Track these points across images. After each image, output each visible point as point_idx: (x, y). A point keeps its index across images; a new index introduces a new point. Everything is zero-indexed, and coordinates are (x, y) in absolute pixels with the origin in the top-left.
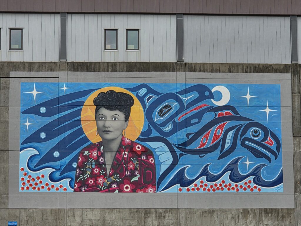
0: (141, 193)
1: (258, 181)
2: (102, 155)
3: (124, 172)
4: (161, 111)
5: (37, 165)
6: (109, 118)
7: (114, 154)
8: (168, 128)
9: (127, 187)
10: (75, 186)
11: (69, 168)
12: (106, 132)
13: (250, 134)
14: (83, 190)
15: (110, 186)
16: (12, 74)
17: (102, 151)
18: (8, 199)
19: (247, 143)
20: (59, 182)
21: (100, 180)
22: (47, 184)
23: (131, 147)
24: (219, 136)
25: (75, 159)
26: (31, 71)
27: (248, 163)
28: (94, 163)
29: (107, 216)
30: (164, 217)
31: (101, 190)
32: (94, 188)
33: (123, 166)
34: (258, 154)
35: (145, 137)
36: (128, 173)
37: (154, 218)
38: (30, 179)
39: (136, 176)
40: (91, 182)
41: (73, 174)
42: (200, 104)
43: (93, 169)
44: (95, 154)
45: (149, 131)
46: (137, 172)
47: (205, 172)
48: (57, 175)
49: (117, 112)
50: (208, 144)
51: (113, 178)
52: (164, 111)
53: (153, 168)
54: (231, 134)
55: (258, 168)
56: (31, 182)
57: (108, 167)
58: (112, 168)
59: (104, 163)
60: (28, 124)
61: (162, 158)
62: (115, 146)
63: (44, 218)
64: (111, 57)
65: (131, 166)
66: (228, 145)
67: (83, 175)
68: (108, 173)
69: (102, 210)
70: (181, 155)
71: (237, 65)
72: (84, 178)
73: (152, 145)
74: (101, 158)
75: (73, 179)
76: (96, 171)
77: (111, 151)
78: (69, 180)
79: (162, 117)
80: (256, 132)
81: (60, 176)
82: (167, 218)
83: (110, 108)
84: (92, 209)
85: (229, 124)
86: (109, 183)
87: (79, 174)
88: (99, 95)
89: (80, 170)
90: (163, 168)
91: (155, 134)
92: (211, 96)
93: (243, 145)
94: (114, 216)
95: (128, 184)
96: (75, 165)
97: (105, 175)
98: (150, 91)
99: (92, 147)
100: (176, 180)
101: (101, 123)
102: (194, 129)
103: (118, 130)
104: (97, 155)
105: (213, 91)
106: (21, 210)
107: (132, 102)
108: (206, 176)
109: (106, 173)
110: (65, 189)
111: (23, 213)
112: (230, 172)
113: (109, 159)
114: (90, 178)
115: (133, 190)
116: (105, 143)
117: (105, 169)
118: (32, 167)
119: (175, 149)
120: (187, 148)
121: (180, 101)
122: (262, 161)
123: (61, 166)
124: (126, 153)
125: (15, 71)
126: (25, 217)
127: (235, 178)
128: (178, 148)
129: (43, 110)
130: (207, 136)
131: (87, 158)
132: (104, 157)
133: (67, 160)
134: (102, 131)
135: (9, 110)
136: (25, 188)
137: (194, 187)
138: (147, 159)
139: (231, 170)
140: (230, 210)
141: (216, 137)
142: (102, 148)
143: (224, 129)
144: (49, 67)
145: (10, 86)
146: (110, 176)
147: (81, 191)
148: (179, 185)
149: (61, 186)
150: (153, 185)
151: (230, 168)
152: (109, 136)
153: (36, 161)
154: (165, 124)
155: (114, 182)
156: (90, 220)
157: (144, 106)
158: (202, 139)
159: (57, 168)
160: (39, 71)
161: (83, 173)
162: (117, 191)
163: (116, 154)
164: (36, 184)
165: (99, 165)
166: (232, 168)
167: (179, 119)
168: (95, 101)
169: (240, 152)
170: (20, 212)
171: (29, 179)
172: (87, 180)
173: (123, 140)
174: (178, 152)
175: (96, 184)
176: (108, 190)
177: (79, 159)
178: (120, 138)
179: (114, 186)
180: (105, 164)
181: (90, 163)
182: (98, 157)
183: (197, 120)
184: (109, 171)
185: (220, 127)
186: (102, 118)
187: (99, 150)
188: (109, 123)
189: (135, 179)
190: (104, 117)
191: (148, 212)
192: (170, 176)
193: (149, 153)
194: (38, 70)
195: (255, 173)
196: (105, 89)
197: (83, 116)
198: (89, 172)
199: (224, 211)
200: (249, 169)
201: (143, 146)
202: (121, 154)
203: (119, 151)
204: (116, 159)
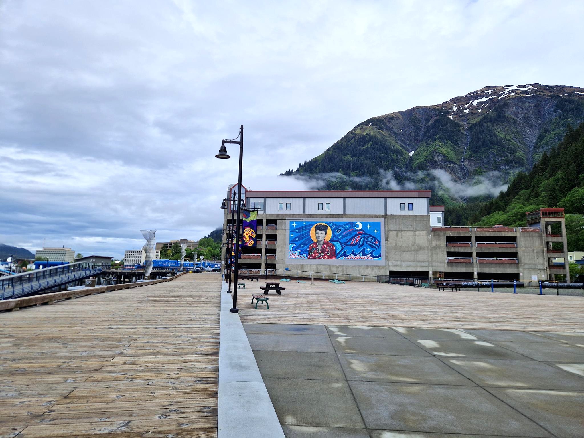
1: (372, 256)
2: (317, 246)
6: (320, 233)
8: (340, 237)
10: (308, 256)
13: (369, 239)
15: (320, 257)
18: (285, 261)
19: (368, 242)
21: (317, 255)
22: (298, 256)
23: (327, 243)
24: (358, 240)
26: (293, 217)
27: (368, 249)
28: (314, 249)
30: (339, 268)
31: (317, 258)
32: (315, 257)
34: (372, 247)
36: (326, 252)
37: (335, 268)
40: (313, 255)
41: (307, 252)
42: (351, 229)
44: (315, 245)
45: (333, 238)
46: (329, 252)
48: (302, 253)
49: (323, 231)
50: (354, 243)
53: (335, 251)
54: (362, 239)
55: (372, 251)
57: (319, 250)
58: (321, 251)
60: (292, 235)
64: (320, 213)
65: (327, 250)
70: (345, 246)
76: (315, 251)
77: (320, 244)
79: (338, 233)
83: (321, 230)
84: (314, 265)
85: (362, 236)
86: (319, 255)
87: (309, 252)
97: (318, 253)
98: (334, 224)
99: (314, 243)
101: (317, 235)
102: (349, 237)
103: (323, 237)
105: (356, 224)
107: (328, 228)
108: (353, 254)
110: (305, 258)
113: (320, 247)
115: (328, 258)
116: (318, 242)
117: (318, 251)
118: (294, 250)
120: (347, 244)
121: (344, 228)
124: (326, 245)
125: (288, 217)
126: (291, 267)
127: (364, 255)
128: (343, 244)
129: (297, 231)
130: (354, 240)
131: (312, 247)
134: (318, 238)
135: (286, 230)
136: (291, 257)
137: (349, 258)
138: (333, 247)
139: (362, 252)
142: (317, 244)
144: (299, 216)
145: (286, 222)
146: (320, 253)
148: (344, 257)
150: (335, 257)
152: (319, 240)
155: (321, 255)
156: (313, 269)
157: (332, 229)
159: (302, 250)
160: (296, 217)
161: (311, 252)
164: (295, 256)
165: (317, 250)
167: (344, 234)
168: (315, 228)
169: (366, 246)
170: (289, 265)
171: (293, 254)
172: (312, 255)
177: (309, 247)
178: (323, 240)
179: (321, 257)
182: (316, 247)
183: (350, 234)
185: (358, 237)
186: (317, 233)
188: (320, 235)
189: (329, 254)
192: (341, 254)
198: (313, 252)
200: (369, 252)
201: (331, 243)
203: (323, 245)
204: (322, 247)
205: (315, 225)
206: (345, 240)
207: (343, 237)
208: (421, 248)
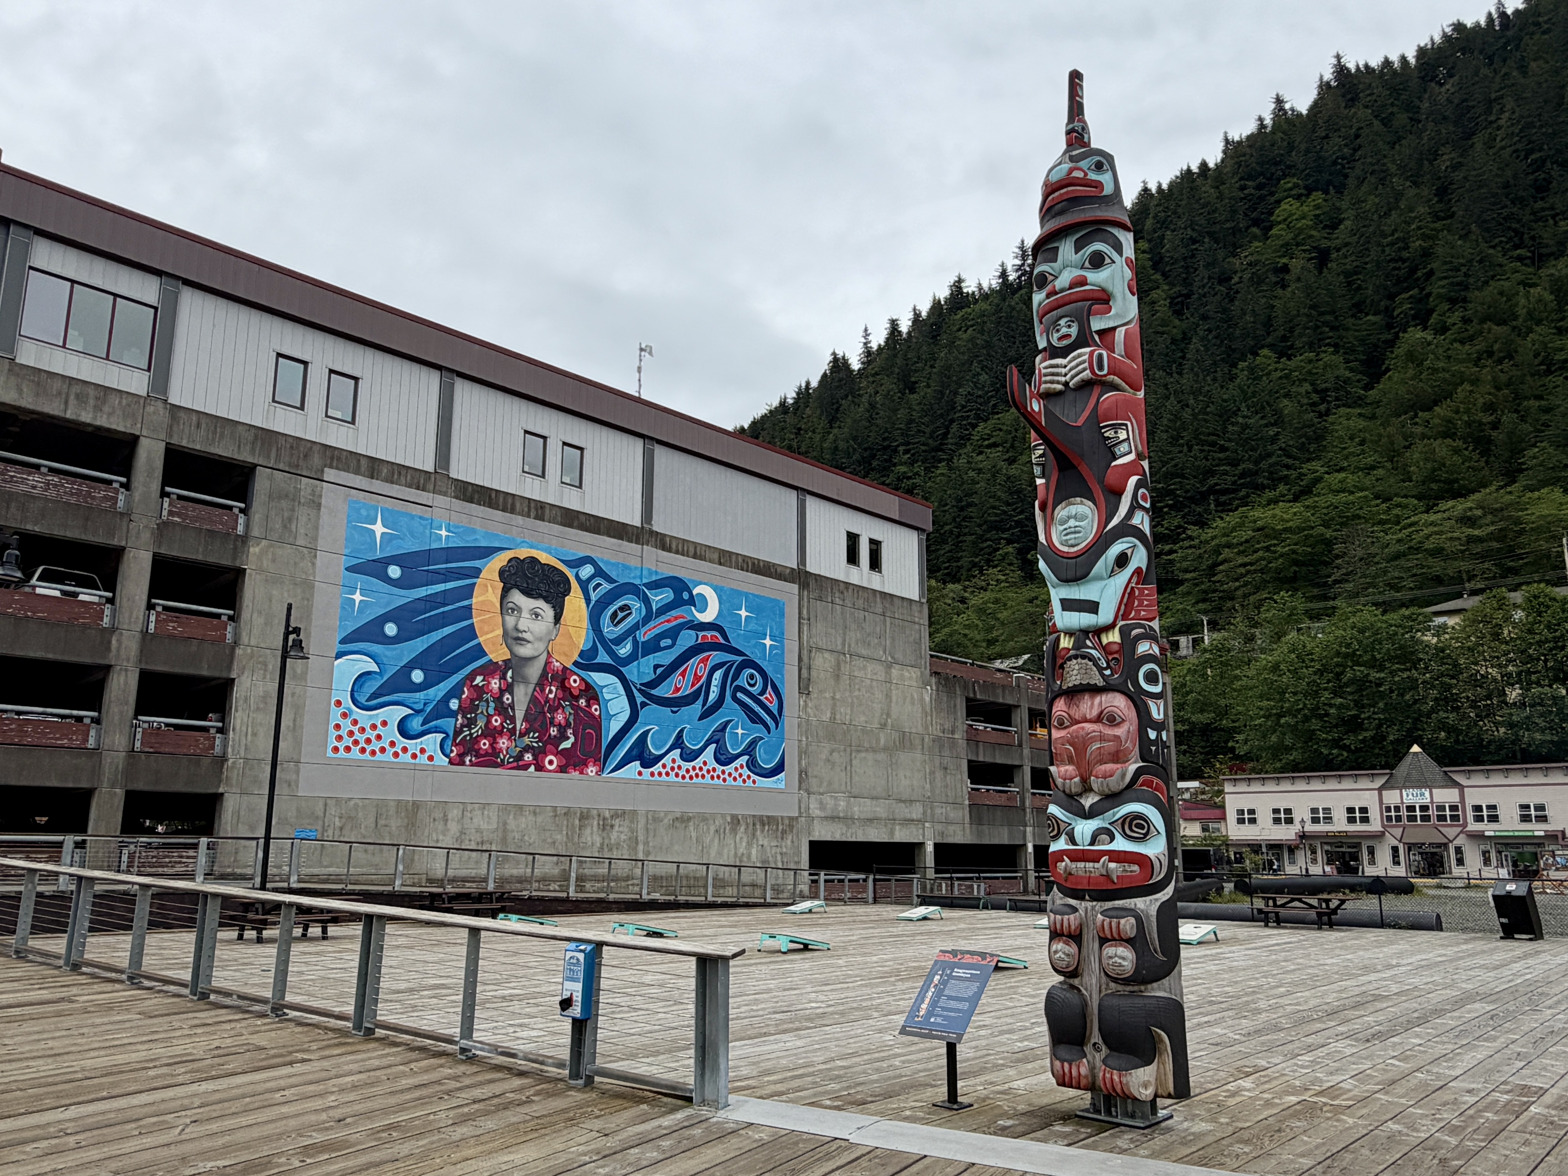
0: (575, 774)
1: (752, 765)
2: (509, 688)
3: (547, 730)
4: (615, 614)
5: (374, 696)
6: (525, 614)
7: (531, 687)
8: (624, 650)
9: (551, 761)
10: (452, 751)
11: (441, 710)
12: (519, 642)
13: (743, 681)
14: (468, 763)
15: (519, 757)
16: (330, 474)
17: (510, 680)
18: (297, 772)
19: (739, 695)
20: (419, 740)
21: (503, 743)
22: (393, 744)
23: (561, 676)
24: (701, 677)
25: (455, 692)
26: (372, 478)
27: (740, 731)
28: (492, 705)
29: (512, 823)
30: (612, 826)
31: (501, 765)
32: (490, 760)
33: (545, 716)
34: (754, 718)
35: (587, 661)
36: (553, 731)
37: (595, 829)
38: (355, 729)
39: (568, 738)
41: (449, 724)
42: (674, 613)
43: (489, 717)
44: (495, 684)
45: (594, 650)
46: (570, 731)
47: (678, 743)
48: (416, 724)
49: (540, 603)
50: (685, 690)
51: (526, 740)
52: (621, 615)
53: (597, 724)
54: (718, 675)
55: (754, 742)
56: (357, 736)
57: (520, 715)
58: (526, 719)
59: (512, 706)
60: (357, 597)
61: (613, 708)
62: (534, 672)
63: (382, 822)
64: (532, 489)
65: (560, 717)
66: (713, 696)
67: (470, 730)
68: (518, 728)
69: (505, 809)
70: (644, 705)
71: (730, 554)
72: (471, 735)
73: (599, 679)
74: (507, 696)
75: (448, 735)
76: (496, 721)
77: (526, 681)
78: (440, 736)
79: (615, 625)
80: (752, 676)
81: (423, 724)
82: (616, 828)
83: (528, 593)
84: (484, 806)
86: (518, 749)
87: (462, 726)
88: (510, 561)
89: (464, 717)
90: (615, 726)
91: (603, 657)
92: (692, 601)
93: (734, 698)
94: (525, 821)
95: (553, 754)
96: (454, 704)
97: (512, 732)
98: (599, 572)
99: (490, 670)
100: (634, 753)
101: (510, 621)
102: (666, 658)
103: (540, 639)
104: (500, 688)
105: (695, 592)
106: (329, 801)
107: (567, 591)
108: (679, 751)
109: (514, 728)
110: (431, 758)
111: (332, 810)
112: (714, 746)
113: (521, 698)
114: (484, 735)
115: (562, 769)
116: (515, 663)
117: (513, 719)
118: (362, 700)
119: (635, 691)
120: (653, 692)
121: (647, 601)
122: (758, 731)
123: (425, 704)
124: (553, 688)
125: (337, 468)
126: (337, 819)
127: (722, 758)
128: (639, 690)
129: (394, 572)
131: (480, 691)
132: (512, 694)
133: (438, 692)
134: (513, 638)
135: (315, 556)
136: (342, 749)
137: (662, 770)
138: (589, 706)
139: (717, 742)
140: (713, 816)
141: (697, 678)
142: (510, 673)
143: (710, 664)
144: (413, 478)
145: (323, 501)
146: (522, 735)
147: (462, 763)
148: (638, 763)
149: (423, 751)
150: (596, 761)
151: (716, 738)
152: (524, 651)
153: (372, 686)
154: (619, 641)
155: (527, 749)
156: (478, 830)
157: (588, 600)
158: (676, 678)
159: (416, 707)
160: (392, 482)
161: (471, 723)
162: (532, 768)
163: (535, 690)
164: (368, 741)
165: (504, 710)
166: (717, 738)
167: (644, 635)
168: (501, 573)
169: (730, 711)
170: (326, 805)
171: (352, 728)
172: (476, 740)
173: (548, 663)
174: (639, 698)
175: (495, 751)
176: (515, 764)
177: (464, 693)
178: (544, 657)
179: (528, 757)
180: (513, 709)
181: (484, 704)
182: (502, 691)
183: (669, 642)
184: (520, 725)
185: (702, 661)
186: (513, 610)
187: (503, 677)
188: (525, 623)
189: (566, 745)
190: (517, 609)
191: (585, 816)
192: (623, 746)
193: (591, 693)
194: (390, 480)
195: (749, 750)
197: (476, 600)
198: (481, 723)
199: (704, 818)
200: (742, 743)
201: (582, 679)
202: (543, 690)
203: (541, 683)
204: (534, 700)
205: (500, 561)
206: (646, 668)
207: (642, 649)
208: (904, 741)
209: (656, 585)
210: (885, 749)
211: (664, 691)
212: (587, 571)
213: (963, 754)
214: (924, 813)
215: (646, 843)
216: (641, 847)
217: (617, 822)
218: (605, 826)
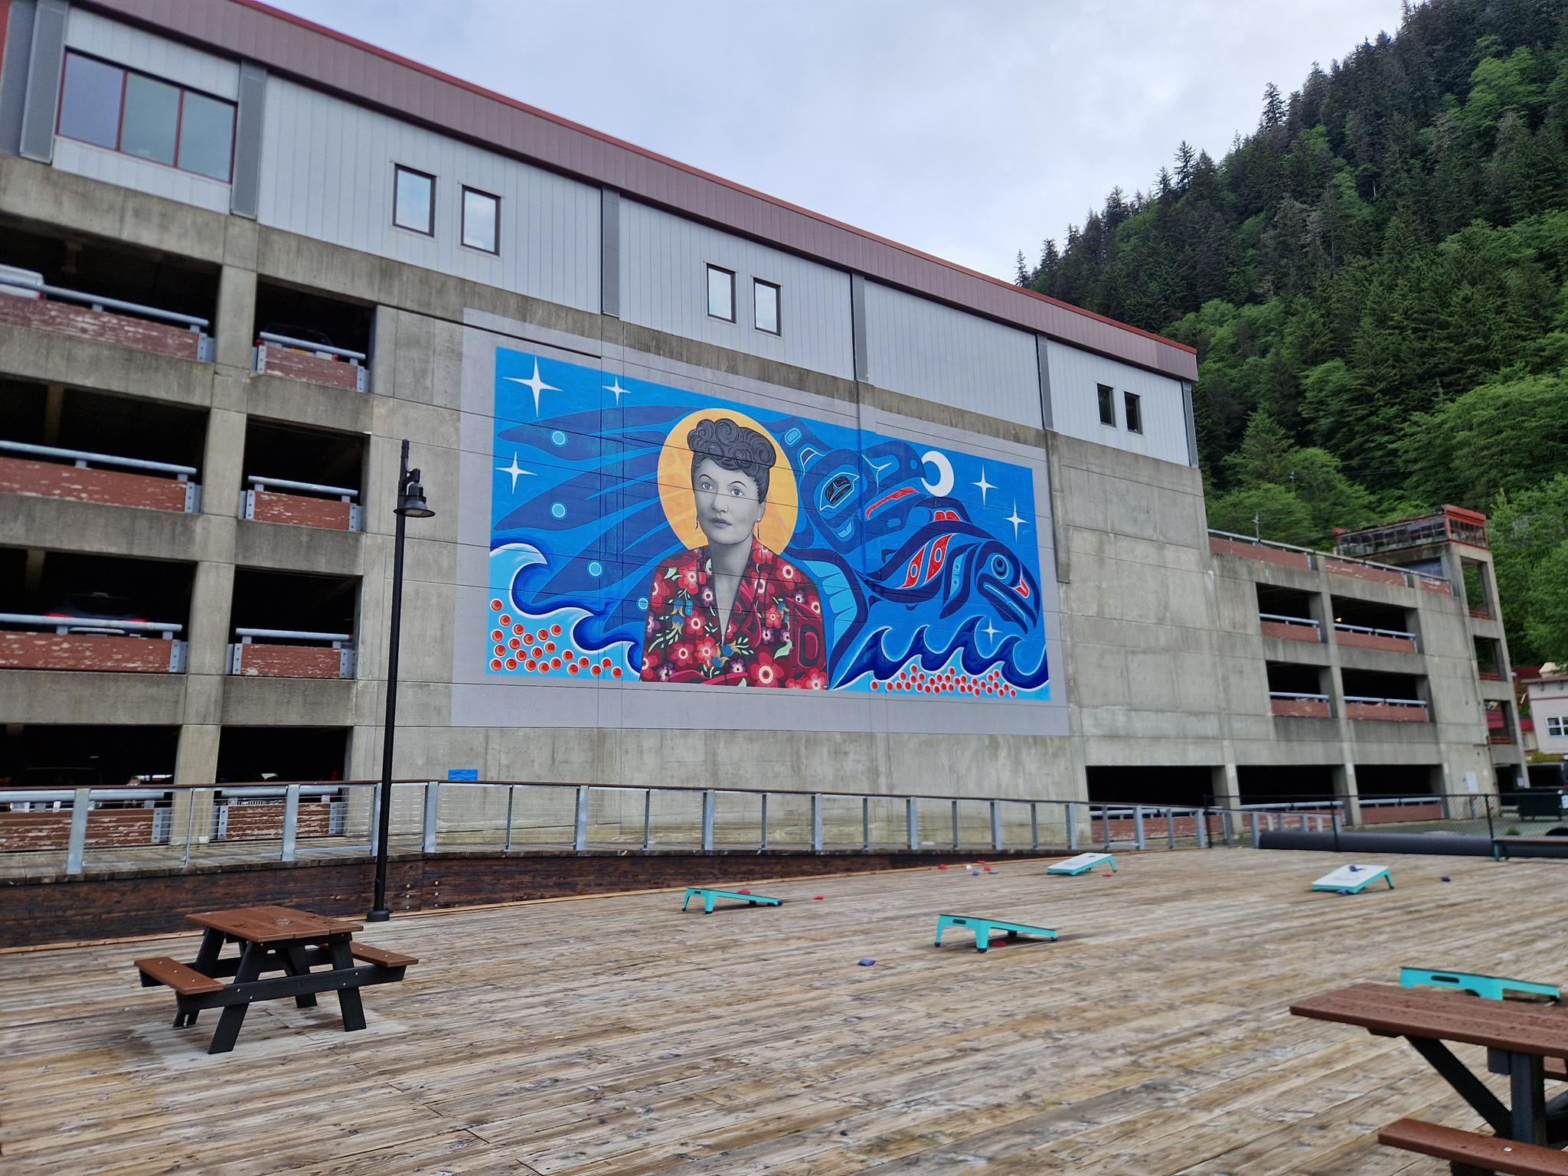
0: (794, 690)
1: (1009, 673)
2: (709, 583)
3: (759, 634)
4: (830, 489)
5: (545, 594)
6: (723, 489)
7: (736, 581)
8: (845, 532)
9: (766, 672)
10: (644, 663)
11: (627, 610)
12: (718, 524)
13: (990, 568)
14: (664, 677)
15: (727, 669)
16: (471, 316)
17: (709, 572)
18: (449, 696)
19: (987, 586)
20: (601, 651)
22: (569, 655)
23: (771, 566)
24: (940, 563)
26: (525, 321)
27: (991, 631)
28: (690, 604)
29: (723, 753)
30: (846, 754)
31: (705, 679)
32: (691, 672)
33: (755, 616)
34: (1008, 615)
35: (802, 546)
36: (767, 636)
37: (825, 758)
38: (521, 638)
39: (785, 644)
40: (683, 654)
41: (638, 629)
42: (901, 486)
43: (686, 619)
44: (692, 577)
45: (809, 534)
46: (786, 635)
47: (918, 648)
48: (596, 630)
49: (740, 476)
50: (922, 580)
51: (734, 647)
52: (838, 490)
53: (819, 626)
54: (959, 561)
55: (1009, 644)
56: (524, 645)
57: (724, 616)
58: (732, 621)
59: (714, 605)
60: (515, 471)
61: (836, 604)
62: (738, 561)
63: (560, 756)
64: (721, 337)
65: (773, 617)
66: (955, 586)
67: (664, 636)
68: (723, 633)
69: (713, 735)
70: (874, 600)
71: (961, 413)
72: (666, 641)
73: (816, 568)
74: (707, 592)
76: (696, 624)
77: (729, 574)
78: (627, 645)
79: (832, 503)
80: (1000, 563)
81: (606, 630)
82: (851, 757)
83: (727, 464)
84: (687, 732)
85: (954, 538)
86: (725, 659)
88: (700, 424)
89: (656, 619)
90: (840, 628)
91: (820, 542)
92: (921, 472)
93: (981, 589)
94: (738, 751)
95: (767, 664)
97: (716, 637)
98: (808, 437)
99: (685, 558)
100: (865, 660)
101: (705, 498)
102: (896, 541)
103: (742, 521)
104: (698, 583)
105: (924, 460)
106: (491, 732)
107: (772, 460)
108: (919, 657)
109: (719, 631)
110: (618, 672)
111: (495, 743)
112: (961, 649)
113: (724, 595)
114: (682, 642)
115: (781, 683)
116: (714, 551)
117: (716, 621)
118: (528, 599)
119: (861, 583)
120: (883, 584)
121: (868, 472)
122: (1013, 631)
123: (607, 605)
124: (763, 582)
125: (481, 309)
126: (503, 755)
127: (973, 664)
128: (866, 582)
129: (559, 438)
130: (917, 561)
131: (674, 587)
132: (713, 589)
133: (622, 587)
134: (710, 519)
135: (458, 419)
136: (505, 664)
137: (900, 681)
138: (807, 602)
139: (964, 645)
140: (968, 738)
141: (935, 565)
142: (709, 564)
143: (948, 548)
144: (575, 322)
145: (465, 349)
146: (729, 641)
147: (658, 679)
148: (871, 672)
149: (607, 663)
150: (820, 670)
151: (963, 639)
152: (724, 535)
153: (539, 583)
154: (839, 520)
155: (735, 658)
156: (681, 763)
157: (797, 472)
158: (910, 567)
159: (596, 608)
160: (549, 327)
161: (664, 627)
162: (744, 682)
163: (740, 584)
164: (538, 652)
166: (965, 640)
167: (868, 514)
168: (691, 438)
169: (976, 606)
170: (487, 738)
171: (516, 637)
172: (671, 649)
173: (754, 550)
174: (868, 593)
175: (696, 662)
176: (722, 678)
177: (653, 589)
178: (748, 543)
179: (738, 668)
180: (715, 608)
181: (681, 603)
182: (701, 587)
183: (896, 522)
184: (725, 627)
185: (939, 544)
186: (708, 485)
187: (702, 569)
188: (724, 501)
189: (783, 652)
190: (711, 484)
191: (812, 740)
192: (853, 651)
193: (809, 586)
194: (546, 324)
195: (1004, 654)
196: (715, 414)
197: (663, 472)
198: (677, 627)
200: (995, 646)
201: (797, 570)
202: (750, 584)
203: (747, 577)
204: (739, 597)
205: (688, 423)
206: (873, 554)
207: (866, 532)
208: (1186, 639)
209: (877, 453)
210: (1166, 650)
211: (899, 582)
212: (793, 436)
213: (1261, 652)
214: (1221, 728)
215: (890, 774)
216: (882, 780)
217: (850, 748)
218: (838, 753)
